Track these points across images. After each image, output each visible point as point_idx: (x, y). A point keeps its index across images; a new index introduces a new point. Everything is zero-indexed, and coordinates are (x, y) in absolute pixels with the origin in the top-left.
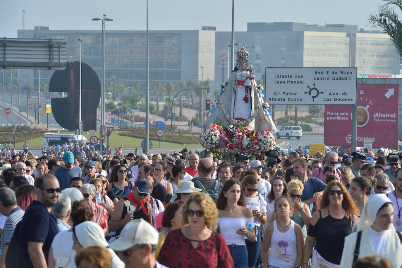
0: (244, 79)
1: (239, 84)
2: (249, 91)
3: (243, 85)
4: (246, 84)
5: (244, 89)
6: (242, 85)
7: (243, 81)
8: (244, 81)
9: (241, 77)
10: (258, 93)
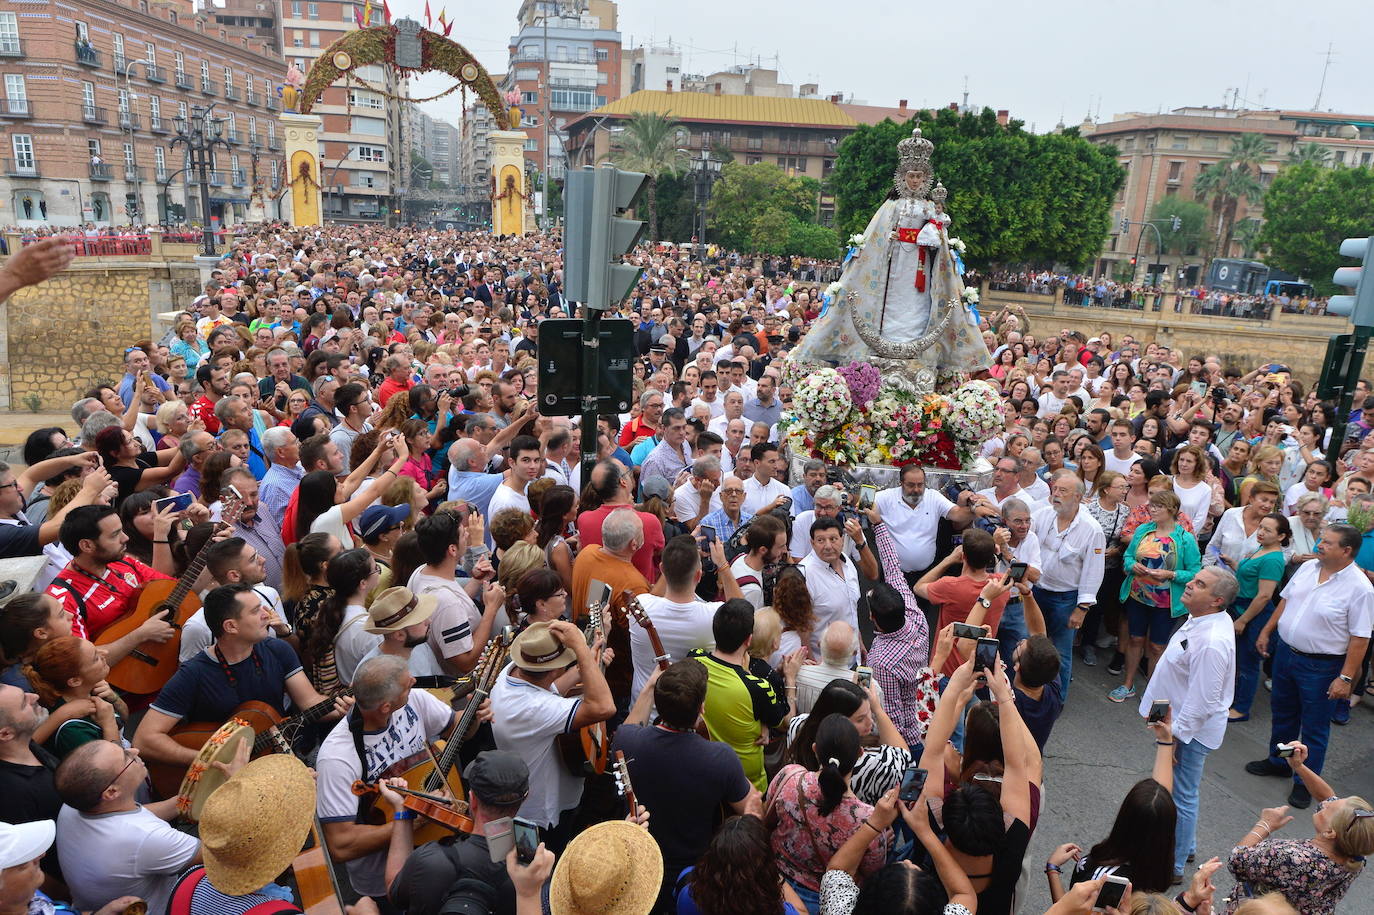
0: (916, 224)
1: (902, 239)
2: (927, 257)
3: (915, 242)
4: (922, 239)
5: (916, 254)
6: (910, 241)
7: (914, 230)
8: (918, 231)
9: (908, 219)
10: (951, 263)
